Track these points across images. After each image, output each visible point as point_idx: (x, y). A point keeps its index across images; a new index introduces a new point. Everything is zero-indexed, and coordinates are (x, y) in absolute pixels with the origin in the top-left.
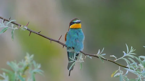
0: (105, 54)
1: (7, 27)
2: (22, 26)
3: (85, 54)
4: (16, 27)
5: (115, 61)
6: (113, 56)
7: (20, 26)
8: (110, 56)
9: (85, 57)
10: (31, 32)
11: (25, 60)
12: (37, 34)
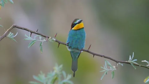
0: (136, 60)
1: (35, 39)
3: (116, 62)
4: (44, 40)
5: (148, 66)
6: (145, 61)
7: (48, 38)
8: (142, 61)
9: (117, 64)
10: (59, 43)
11: (53, 70)
12: (66, 45)
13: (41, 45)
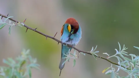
0: (98, 52)
1: (5, 23)
2: (19, 23)
3: (79, 51)
4: (14, 24)
5: (108, 58)
6: (106, 53)
7: (18, 22)
8: (103, 53)
10: (27, 28)
12: (33, 30)
13: (10, 29)
